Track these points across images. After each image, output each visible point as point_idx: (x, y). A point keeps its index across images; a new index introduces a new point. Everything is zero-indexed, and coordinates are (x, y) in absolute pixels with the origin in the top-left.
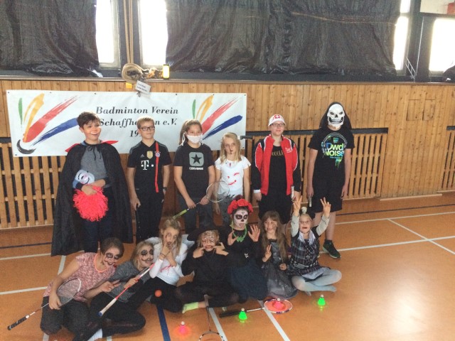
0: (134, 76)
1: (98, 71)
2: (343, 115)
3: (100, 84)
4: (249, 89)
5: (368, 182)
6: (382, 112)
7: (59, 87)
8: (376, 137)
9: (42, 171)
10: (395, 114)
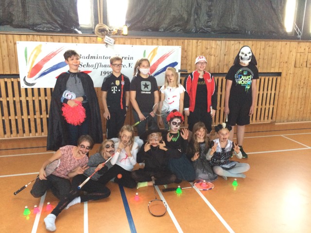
0: (103, 33)
1: (79, 30)
2: (251, 55)
3: (80, 38)
4: (183, 43)
5: (267, 111)
6: (277, 61)
7: (52, 40)
8: (273, 79)
9: (40, 98)
10: (286, 62)
